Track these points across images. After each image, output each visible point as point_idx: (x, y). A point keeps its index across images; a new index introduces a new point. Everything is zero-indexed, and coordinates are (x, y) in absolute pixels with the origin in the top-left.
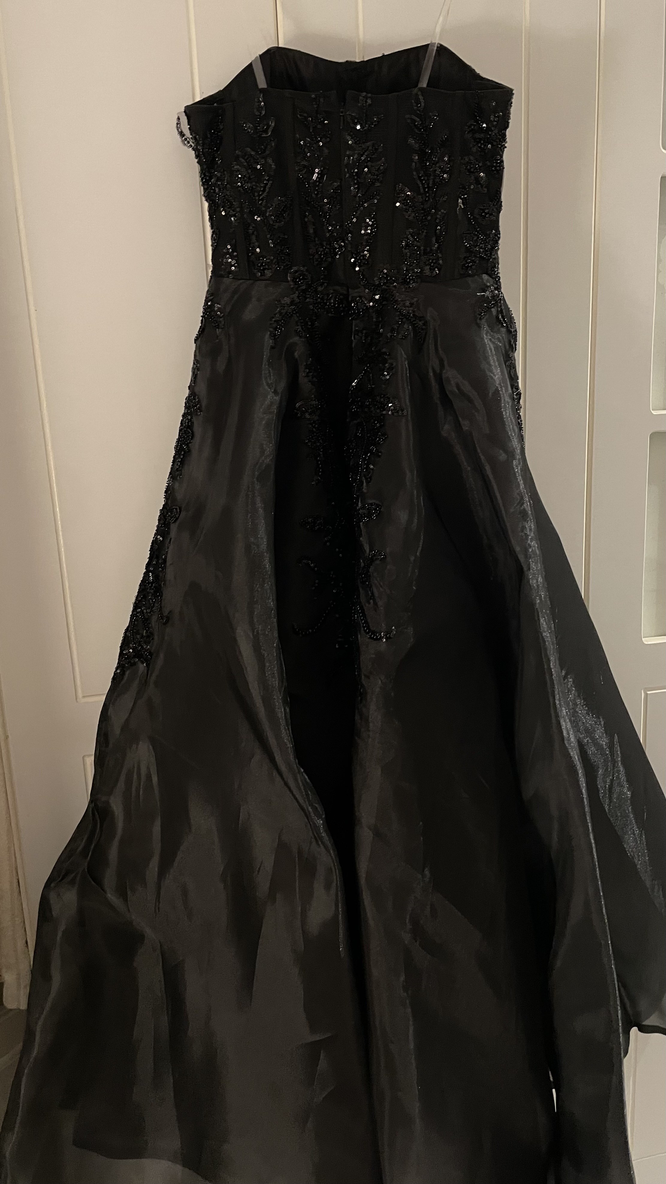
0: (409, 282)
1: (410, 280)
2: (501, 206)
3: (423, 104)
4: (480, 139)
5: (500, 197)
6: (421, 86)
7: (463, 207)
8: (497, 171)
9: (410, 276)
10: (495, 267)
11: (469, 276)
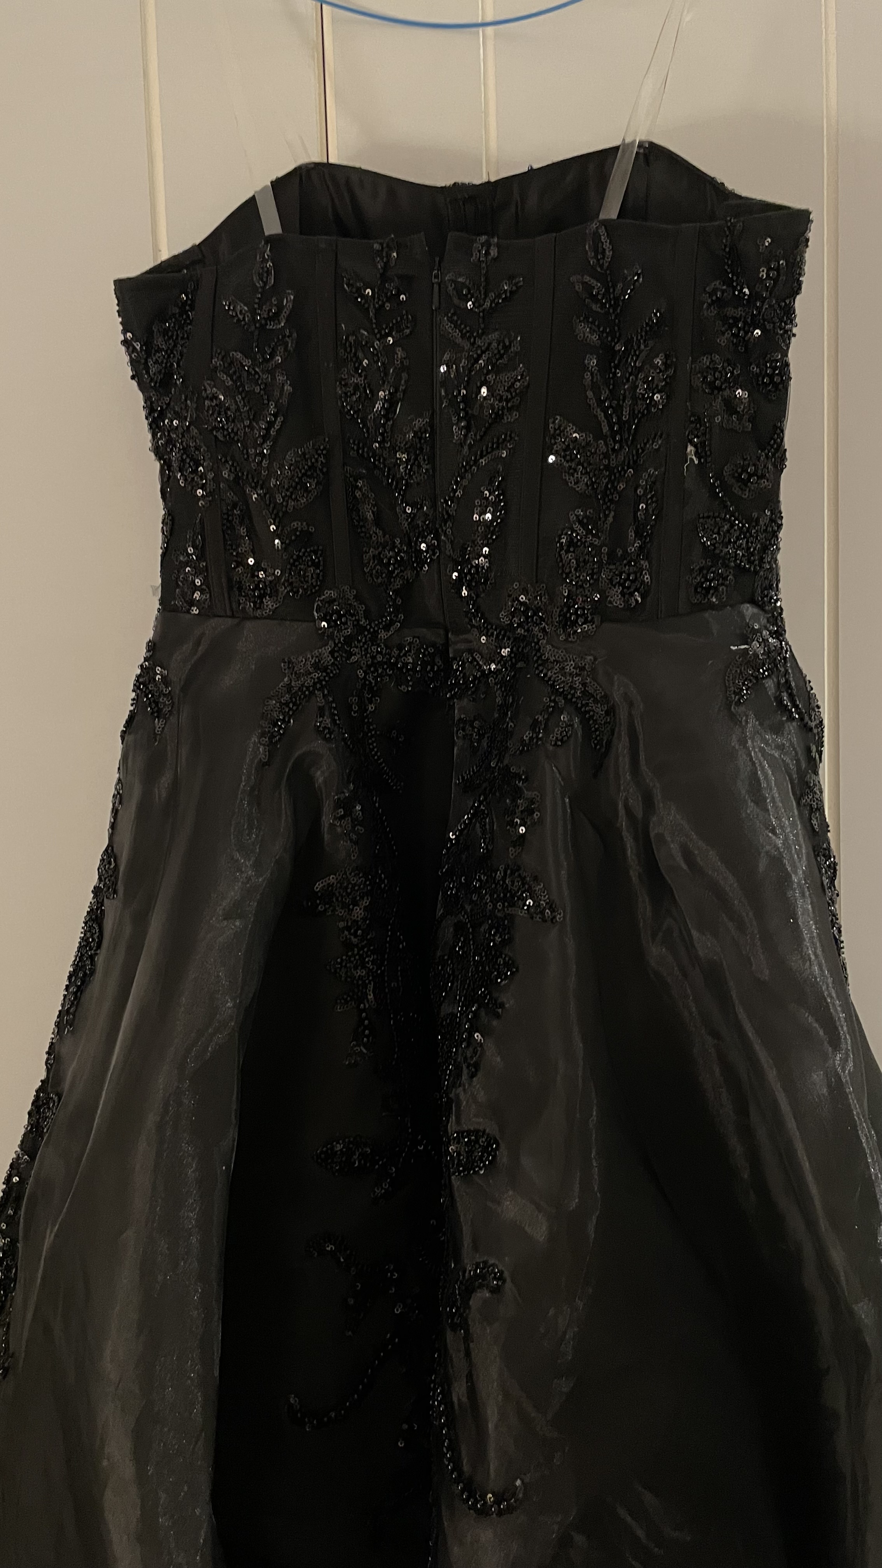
0: (576, 621)
1: (578, 616)
2: (783, 459)
3: (609, 253)
4: (736, 320)
5: (782, 439)
6: (607, 217)
7: (696, 462)
8: (776, 385)
9: (577, 609)
10: (770, 587)
11: (712, 607)
